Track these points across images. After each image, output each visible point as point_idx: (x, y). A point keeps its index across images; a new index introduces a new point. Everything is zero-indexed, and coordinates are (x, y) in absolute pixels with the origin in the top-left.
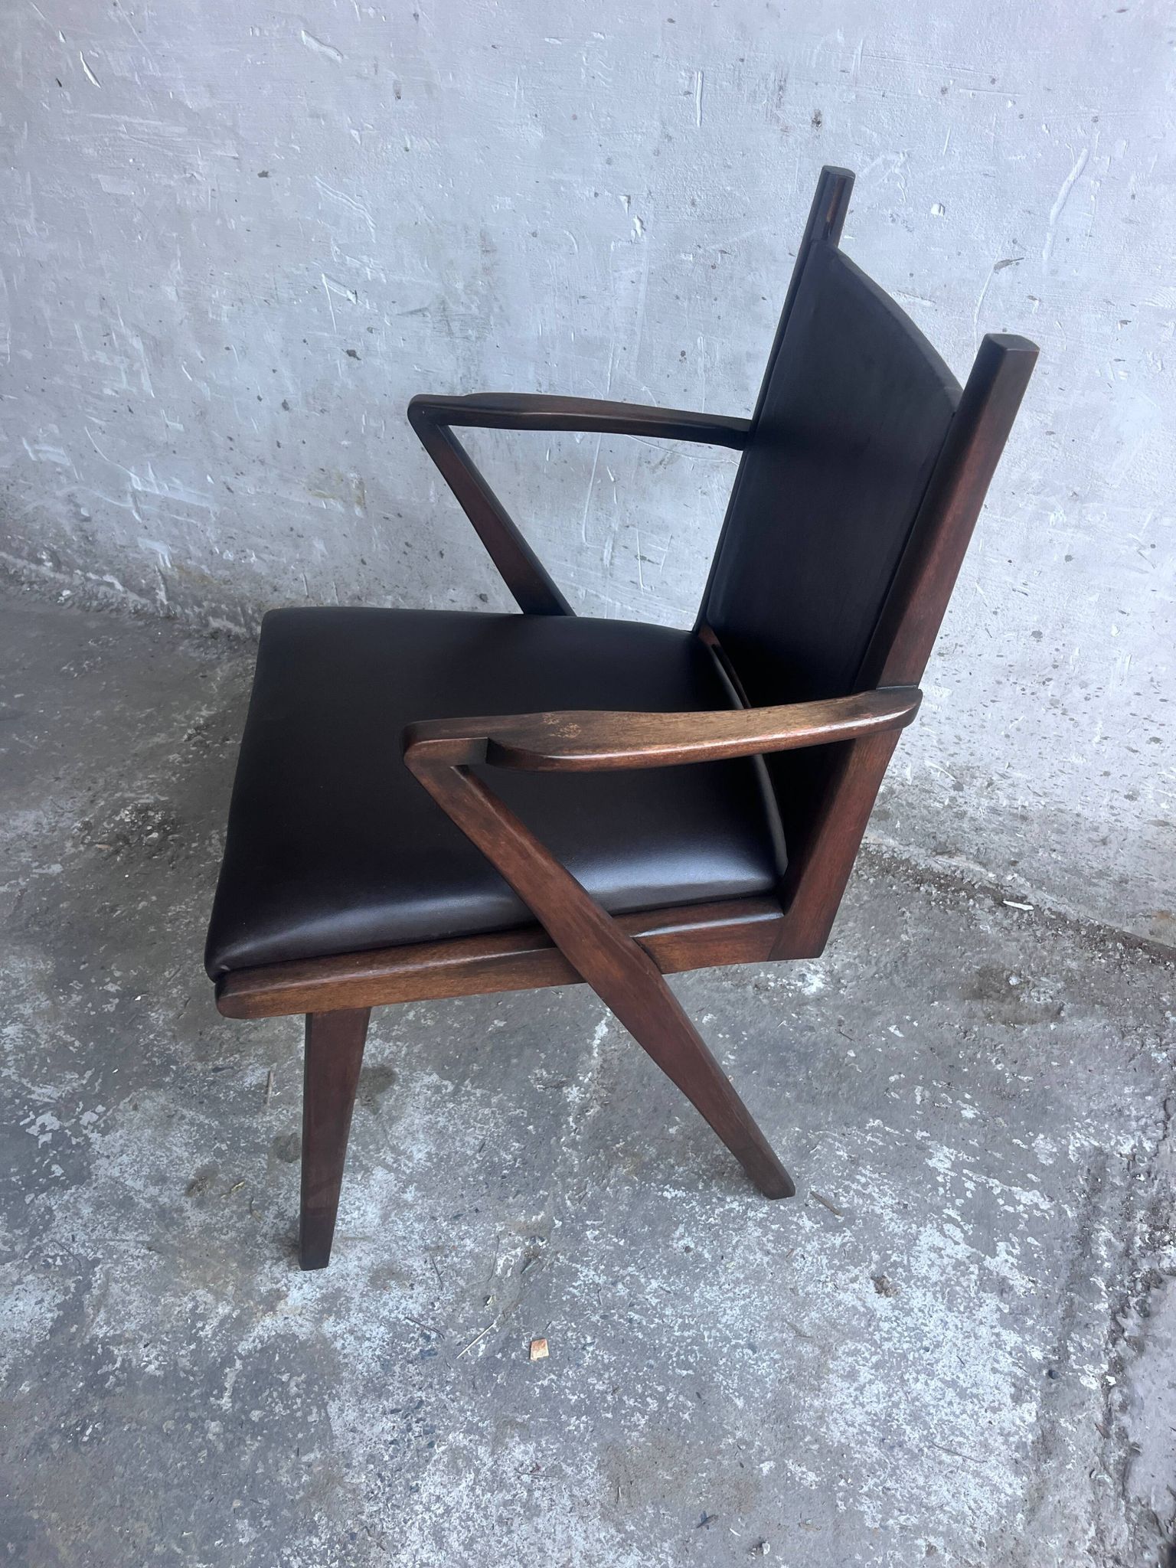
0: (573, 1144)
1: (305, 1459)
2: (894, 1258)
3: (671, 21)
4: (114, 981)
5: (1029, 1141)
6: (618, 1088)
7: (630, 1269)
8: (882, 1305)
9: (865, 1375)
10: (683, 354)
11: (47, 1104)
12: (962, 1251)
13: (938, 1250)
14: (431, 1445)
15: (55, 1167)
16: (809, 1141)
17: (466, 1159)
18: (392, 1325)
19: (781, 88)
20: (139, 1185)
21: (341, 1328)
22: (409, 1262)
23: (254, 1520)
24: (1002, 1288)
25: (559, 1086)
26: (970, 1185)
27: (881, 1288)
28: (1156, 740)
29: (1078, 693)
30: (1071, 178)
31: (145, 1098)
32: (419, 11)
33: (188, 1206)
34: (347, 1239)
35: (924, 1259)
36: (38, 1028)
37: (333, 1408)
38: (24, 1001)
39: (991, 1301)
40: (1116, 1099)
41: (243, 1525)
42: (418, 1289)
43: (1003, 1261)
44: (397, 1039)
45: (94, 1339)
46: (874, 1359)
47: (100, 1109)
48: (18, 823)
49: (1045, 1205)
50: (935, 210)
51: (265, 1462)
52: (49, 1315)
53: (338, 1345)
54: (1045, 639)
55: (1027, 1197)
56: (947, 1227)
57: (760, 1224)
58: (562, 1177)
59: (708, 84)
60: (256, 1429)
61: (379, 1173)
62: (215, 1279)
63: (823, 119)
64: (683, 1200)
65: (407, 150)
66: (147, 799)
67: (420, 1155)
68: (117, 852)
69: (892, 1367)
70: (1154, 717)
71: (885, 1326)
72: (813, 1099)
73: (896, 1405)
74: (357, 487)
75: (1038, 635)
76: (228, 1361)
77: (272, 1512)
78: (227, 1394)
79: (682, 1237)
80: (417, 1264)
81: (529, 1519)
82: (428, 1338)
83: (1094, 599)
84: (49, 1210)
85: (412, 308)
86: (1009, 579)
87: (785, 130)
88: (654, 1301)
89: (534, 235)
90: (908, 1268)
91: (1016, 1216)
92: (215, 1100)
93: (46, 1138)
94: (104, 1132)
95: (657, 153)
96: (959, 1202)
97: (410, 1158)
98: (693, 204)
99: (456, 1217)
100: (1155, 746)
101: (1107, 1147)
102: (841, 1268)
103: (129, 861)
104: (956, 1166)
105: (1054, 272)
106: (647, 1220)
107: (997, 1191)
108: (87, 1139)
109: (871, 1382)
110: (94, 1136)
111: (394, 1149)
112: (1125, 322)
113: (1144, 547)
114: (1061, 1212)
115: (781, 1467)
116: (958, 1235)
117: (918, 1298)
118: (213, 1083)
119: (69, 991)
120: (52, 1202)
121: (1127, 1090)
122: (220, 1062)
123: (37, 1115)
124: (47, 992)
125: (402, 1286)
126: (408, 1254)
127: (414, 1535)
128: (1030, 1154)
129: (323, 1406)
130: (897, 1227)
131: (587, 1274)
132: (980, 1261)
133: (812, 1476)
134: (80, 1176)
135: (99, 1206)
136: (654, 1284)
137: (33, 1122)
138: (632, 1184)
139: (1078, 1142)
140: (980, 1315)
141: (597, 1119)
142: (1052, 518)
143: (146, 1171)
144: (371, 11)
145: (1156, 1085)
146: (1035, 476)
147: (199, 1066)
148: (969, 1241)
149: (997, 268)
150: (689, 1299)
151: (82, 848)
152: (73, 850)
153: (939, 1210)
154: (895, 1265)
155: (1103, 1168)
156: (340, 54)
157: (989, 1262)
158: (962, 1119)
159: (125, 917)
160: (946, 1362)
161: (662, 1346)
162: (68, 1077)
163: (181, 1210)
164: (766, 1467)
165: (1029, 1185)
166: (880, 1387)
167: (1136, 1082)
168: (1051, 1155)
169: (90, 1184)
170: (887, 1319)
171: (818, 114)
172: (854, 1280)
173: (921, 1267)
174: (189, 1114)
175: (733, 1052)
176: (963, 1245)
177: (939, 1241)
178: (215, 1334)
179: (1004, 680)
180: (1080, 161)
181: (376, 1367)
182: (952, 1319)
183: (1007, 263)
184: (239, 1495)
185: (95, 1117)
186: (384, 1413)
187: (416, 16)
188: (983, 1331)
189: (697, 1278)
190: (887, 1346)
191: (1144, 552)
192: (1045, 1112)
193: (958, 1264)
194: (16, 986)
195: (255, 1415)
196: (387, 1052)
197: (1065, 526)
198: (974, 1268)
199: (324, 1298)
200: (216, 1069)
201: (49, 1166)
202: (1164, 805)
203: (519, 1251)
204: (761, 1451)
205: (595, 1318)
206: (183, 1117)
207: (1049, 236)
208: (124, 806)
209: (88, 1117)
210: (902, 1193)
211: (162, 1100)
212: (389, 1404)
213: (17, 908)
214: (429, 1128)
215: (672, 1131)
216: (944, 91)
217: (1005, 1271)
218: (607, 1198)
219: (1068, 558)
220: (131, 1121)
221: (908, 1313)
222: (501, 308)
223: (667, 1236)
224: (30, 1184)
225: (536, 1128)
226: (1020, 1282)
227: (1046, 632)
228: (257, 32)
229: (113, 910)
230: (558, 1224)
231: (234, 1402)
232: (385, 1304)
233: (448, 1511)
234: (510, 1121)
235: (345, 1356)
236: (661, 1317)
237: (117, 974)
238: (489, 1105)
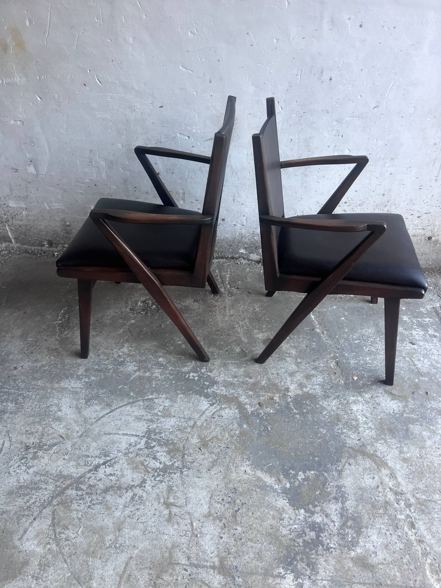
0: (326, 340)
1: (323, 414)
2: (411, 338)
3: (294, 58)
4: (179, 341)
5: (419, 310)
6: (327, 326)
7: (360, 358)
8: (415, 346)
9: (422, 359)
10: (291, 140)
11: (188, 372)
12: (422, 333)
13: (418, 334)
14: (348, 401)
15: (205, 383)
16: (377, 324)
17: (306, 350)
18: (319, 385)
19: (322, 72)
20: (231, 379)
21: (308, 389)
22: (311, 372)
23: (323, 427)
24: (435, 337)
25: (313, 330)
26: (414, 321)
27: (413, 344)
28: (412, 214)
29: (394, 207)
30: (390, 87)
31: (214, 362)
32: (220, 59)
33: (248, 379)
34: (293, 373)
35: (416, 336)
36: (168, 357)
37: (321, 403)
38: (157, 352)
39: (435, 339)
40: (429, 298)
41: (321, 430)
42: (318, 377)
43: (431, 332)
44: (266, 332)
45: (252, 411)
46: (421, 356)
47: (204, 368)
48: (109, 314)
49: (431, 320)
50: (359, 97)
51: (315, 417)
52: (236, 411)
53: (310, 392)
54: (385, 196)
55: (427, 319)
56: (416, 329)
57: (379, 341)
58: (329, 346)
59: (303, 73)
60: (308, 413)
61: (288, 359)
62: (269, 390)
63: (332, 79)
64: (360, 342)
65: (212, 96)
66: (143, 299)
67: (294, 352)
68: (147, 313)
69: (425, 356)
70: (412, 209)
71: (419, 350)
72: (371, 315)
73: (432, 362)
74: (182, 195)
75: (384, 195)
76: (288, 404)
77: (325, 425)
78: (294, 409)
79: (366, 349)
80: (313, 372)
81: (379, 405)
82: (329, 384)
83: (397, 183)
84: (213, 391)
85: (208, 139)
86: (377, 182)
87: (322, 82)
88: (371, 361)
89: (250, 114)
90: (415, 339)
91: (427, 324)
92: (233, 357)
93: (196, 378)
94: (211, 372)
95: (287, 90)
96: (415, 324)
97: (292, 353)
98: (297, 101)
99: (314, 361)
100: (412, 216)
101: (434, 306)
102: (402, 343)
103: (153, 314)
104: (409, 318)
105: (387, 108)
106: (356, 348)
107: (420, 320)
108: (207, 375)
109: (424, 360)
110: (209, 374)
111: (286, 353)
112: (402, 117)
113: (408, 168)
114: (435, 320)
115: (419, 380)
116: (420, 330)
117: (421, 343)
118: (229, 354)
119: (168, 347)
120: (212, 389)
121: (430, 295)
122: (226, 349)
123: (189, 374)
124: (162, 349)
125: (314, 377)
126: (310, 371)
127: (359, 417)
128: (421, 312)
129: (318, 404)
130: (407, 333)
131: (352, 362)
132: (427, 333)
133: (426, 379)
134: (214, 383)
135: (226, 387)
136: (368, 359)
137: (189, 376)
138: (347, 343)
139: (429, 307)
140: (434, 342)
141: (327, 334)
142: (387, 165)
143: (230, 376)
144: (204, 60)
145: (434, 293)
146: (383, 156)
147: (222, 351)
148: (422, 330)
149: (374, 108)
150: (377, 359)
151: (135, 315)
152: (133, 316)
153: (412, 327)
154: (412, 339)
155: (437, 311)
156: (192, 71)
157: (429, 333)
158: (403, 310)
159: (166, 327)
160: (435, 352)
161: (379, 368)
162: (188, 364)
163: (247, 381)
164: (417, 380)
165: (426, 318)
166: (426, 360)
167: (430, 294)
168: (425, 311)
169: (218, 383)
170: (418, 349)
171: (331, 77)
172: (406, 344)
173: (417, 337)
174: (229, 362)
175: (346, 312)
176: (422, 332)
177: (417, 333)
178: (280, 401)
179: (375, 208)
180: (393, 83)
181: (323, 393)
182: (430, 344)
183: (376, 107)
184: (315, 425)
185: (205, 370)
186: (333, 400)
187: (219, 60)
188: (437, 344)
189: (375, 355)
190: (422, 353)
191: (408, 169)
192: (418, 304)
193: (424, 335)
194: (151, 350)
195: (305, 411)
196: (266, 335)
197: (390, 166)
198: (427, 335)
199: (298, 385)
200: (227, 351)
201: (203, 383)
202: (414, 231)
203: (333, 363)
204: (414, 378)
205: (361, 368)
206: (228, 363)
207: (386, 100)
208: (138, 302)
209: (203, 371)
210: (403, 326)
211: (219, 361)
212: (332, 398)
213: (131, 333)
214: (291, 346)
215: (346, 330)
216: (362, 70)
217: (433, 333)
218: (344, 347)
219: (391, 174)
220: (215, 368)
221: (421, 346)
222: (237, 135)
223: (362, 349)
224: (203, 388)
225: (316, 339)
226: (436, 334)
227: (386, 194)
228: (165, 67)
229: (161, 326)
230: (338, 355)
231: (297, 410)
232: (314, 382)
233: (362, 411)
234: (309, 339)
235: (314, 393)
236: (374, 363)
237: (178, 339)
238: (301, 338)
